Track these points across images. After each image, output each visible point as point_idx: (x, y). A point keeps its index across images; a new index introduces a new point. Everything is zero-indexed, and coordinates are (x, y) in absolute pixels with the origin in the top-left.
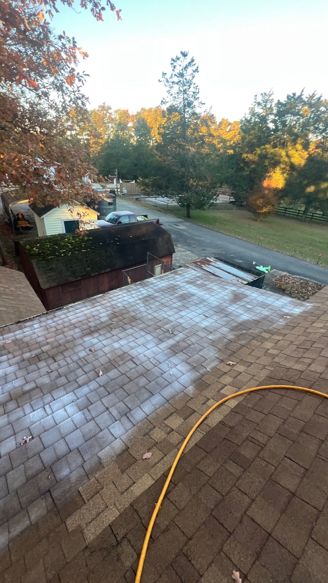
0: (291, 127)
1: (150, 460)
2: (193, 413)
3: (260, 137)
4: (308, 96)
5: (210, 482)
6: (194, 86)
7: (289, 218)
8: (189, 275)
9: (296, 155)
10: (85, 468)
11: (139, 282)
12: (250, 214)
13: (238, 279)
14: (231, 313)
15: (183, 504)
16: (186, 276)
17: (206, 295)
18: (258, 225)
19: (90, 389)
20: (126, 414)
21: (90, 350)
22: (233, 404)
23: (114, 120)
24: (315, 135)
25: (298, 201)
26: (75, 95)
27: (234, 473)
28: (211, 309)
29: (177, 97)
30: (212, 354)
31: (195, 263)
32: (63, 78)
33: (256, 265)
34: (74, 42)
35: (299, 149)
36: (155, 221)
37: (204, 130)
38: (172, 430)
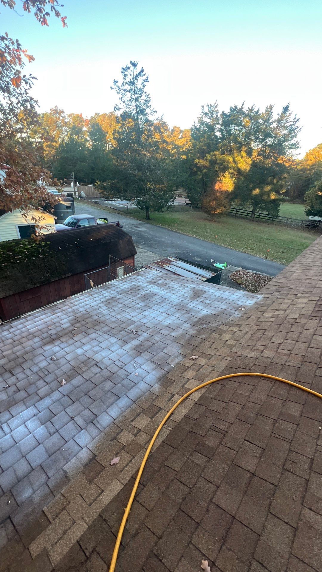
0: (236, 136)
1: (119, 465)
2: (159, 411)
3: (209, 143)
4: (248, 109)
5: (177, 477)
6: (145, 94)
7: (239, 218)
8: (151, 275)
9: (242, 161)
10: (50, 485)
11: (101, 285)
12: (205, 215)
13: (197, 276)
14: (191, 309)
15: (152, 504)
16: (148, 276)
17: (168, 294)
18: (213, 225)
19: (52, 400)
20: (92, 421)
21: (52, 359)
22: (196, 397)
23: (68, 123)
24: (256, 144)
25: (246, 202)
26: (22, 97)
27: (200, 464)
28: (173, 307)
29: (129, 104)
30: (176, 351)
31: (157, 263)
32: (8, 80)
33: (214, 262)
34: (18, 45)
35: (243, 156)
36: (115, 224)
37: (157, 136)
38: (140, 430)
